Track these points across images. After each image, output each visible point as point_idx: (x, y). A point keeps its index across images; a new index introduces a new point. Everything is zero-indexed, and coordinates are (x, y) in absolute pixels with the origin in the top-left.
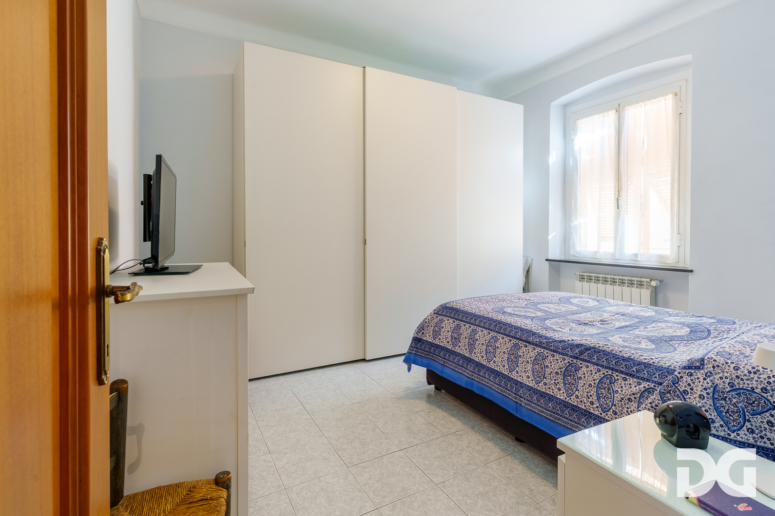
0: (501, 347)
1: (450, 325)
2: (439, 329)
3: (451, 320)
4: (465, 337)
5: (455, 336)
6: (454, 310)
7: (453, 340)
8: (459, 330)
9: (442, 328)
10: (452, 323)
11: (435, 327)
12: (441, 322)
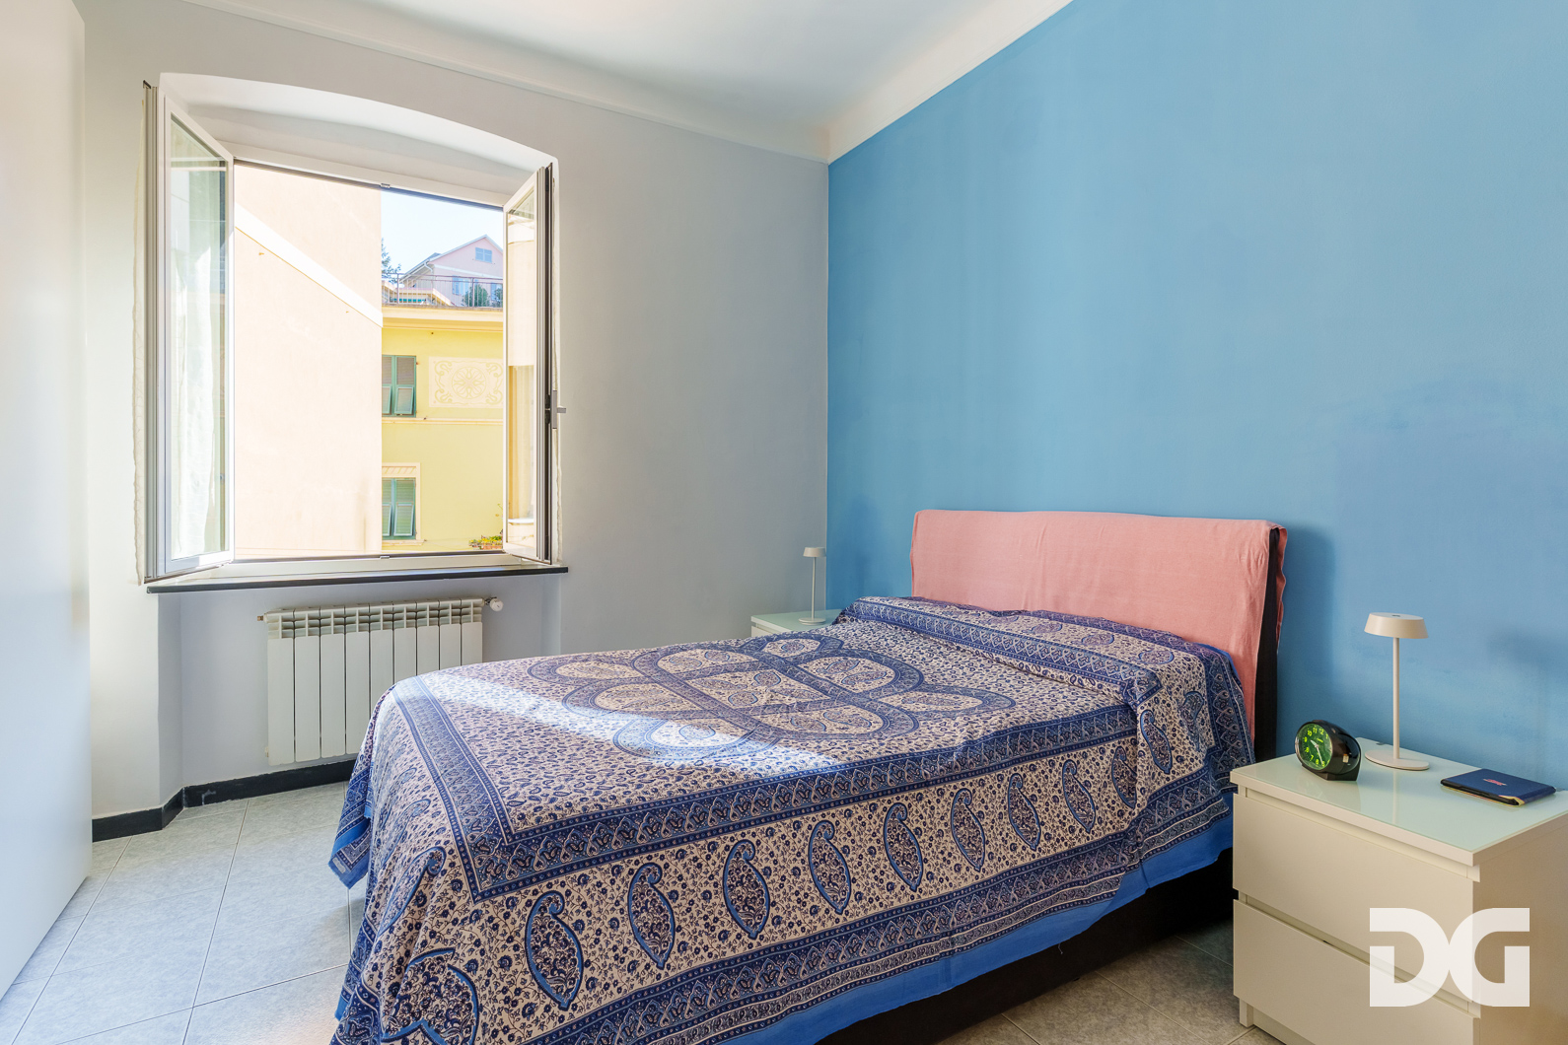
0: (853, 841)
1: (609, 894)
2: (561, 945)
3: (597, 875)
4: (699, 894)
5: (647, 923)
6: (588, 825)
7: (650, 942)
8: (655, 888)
9: (576, 933)
10: (613, 882)
11: (536, 949)
12: (551, 913)
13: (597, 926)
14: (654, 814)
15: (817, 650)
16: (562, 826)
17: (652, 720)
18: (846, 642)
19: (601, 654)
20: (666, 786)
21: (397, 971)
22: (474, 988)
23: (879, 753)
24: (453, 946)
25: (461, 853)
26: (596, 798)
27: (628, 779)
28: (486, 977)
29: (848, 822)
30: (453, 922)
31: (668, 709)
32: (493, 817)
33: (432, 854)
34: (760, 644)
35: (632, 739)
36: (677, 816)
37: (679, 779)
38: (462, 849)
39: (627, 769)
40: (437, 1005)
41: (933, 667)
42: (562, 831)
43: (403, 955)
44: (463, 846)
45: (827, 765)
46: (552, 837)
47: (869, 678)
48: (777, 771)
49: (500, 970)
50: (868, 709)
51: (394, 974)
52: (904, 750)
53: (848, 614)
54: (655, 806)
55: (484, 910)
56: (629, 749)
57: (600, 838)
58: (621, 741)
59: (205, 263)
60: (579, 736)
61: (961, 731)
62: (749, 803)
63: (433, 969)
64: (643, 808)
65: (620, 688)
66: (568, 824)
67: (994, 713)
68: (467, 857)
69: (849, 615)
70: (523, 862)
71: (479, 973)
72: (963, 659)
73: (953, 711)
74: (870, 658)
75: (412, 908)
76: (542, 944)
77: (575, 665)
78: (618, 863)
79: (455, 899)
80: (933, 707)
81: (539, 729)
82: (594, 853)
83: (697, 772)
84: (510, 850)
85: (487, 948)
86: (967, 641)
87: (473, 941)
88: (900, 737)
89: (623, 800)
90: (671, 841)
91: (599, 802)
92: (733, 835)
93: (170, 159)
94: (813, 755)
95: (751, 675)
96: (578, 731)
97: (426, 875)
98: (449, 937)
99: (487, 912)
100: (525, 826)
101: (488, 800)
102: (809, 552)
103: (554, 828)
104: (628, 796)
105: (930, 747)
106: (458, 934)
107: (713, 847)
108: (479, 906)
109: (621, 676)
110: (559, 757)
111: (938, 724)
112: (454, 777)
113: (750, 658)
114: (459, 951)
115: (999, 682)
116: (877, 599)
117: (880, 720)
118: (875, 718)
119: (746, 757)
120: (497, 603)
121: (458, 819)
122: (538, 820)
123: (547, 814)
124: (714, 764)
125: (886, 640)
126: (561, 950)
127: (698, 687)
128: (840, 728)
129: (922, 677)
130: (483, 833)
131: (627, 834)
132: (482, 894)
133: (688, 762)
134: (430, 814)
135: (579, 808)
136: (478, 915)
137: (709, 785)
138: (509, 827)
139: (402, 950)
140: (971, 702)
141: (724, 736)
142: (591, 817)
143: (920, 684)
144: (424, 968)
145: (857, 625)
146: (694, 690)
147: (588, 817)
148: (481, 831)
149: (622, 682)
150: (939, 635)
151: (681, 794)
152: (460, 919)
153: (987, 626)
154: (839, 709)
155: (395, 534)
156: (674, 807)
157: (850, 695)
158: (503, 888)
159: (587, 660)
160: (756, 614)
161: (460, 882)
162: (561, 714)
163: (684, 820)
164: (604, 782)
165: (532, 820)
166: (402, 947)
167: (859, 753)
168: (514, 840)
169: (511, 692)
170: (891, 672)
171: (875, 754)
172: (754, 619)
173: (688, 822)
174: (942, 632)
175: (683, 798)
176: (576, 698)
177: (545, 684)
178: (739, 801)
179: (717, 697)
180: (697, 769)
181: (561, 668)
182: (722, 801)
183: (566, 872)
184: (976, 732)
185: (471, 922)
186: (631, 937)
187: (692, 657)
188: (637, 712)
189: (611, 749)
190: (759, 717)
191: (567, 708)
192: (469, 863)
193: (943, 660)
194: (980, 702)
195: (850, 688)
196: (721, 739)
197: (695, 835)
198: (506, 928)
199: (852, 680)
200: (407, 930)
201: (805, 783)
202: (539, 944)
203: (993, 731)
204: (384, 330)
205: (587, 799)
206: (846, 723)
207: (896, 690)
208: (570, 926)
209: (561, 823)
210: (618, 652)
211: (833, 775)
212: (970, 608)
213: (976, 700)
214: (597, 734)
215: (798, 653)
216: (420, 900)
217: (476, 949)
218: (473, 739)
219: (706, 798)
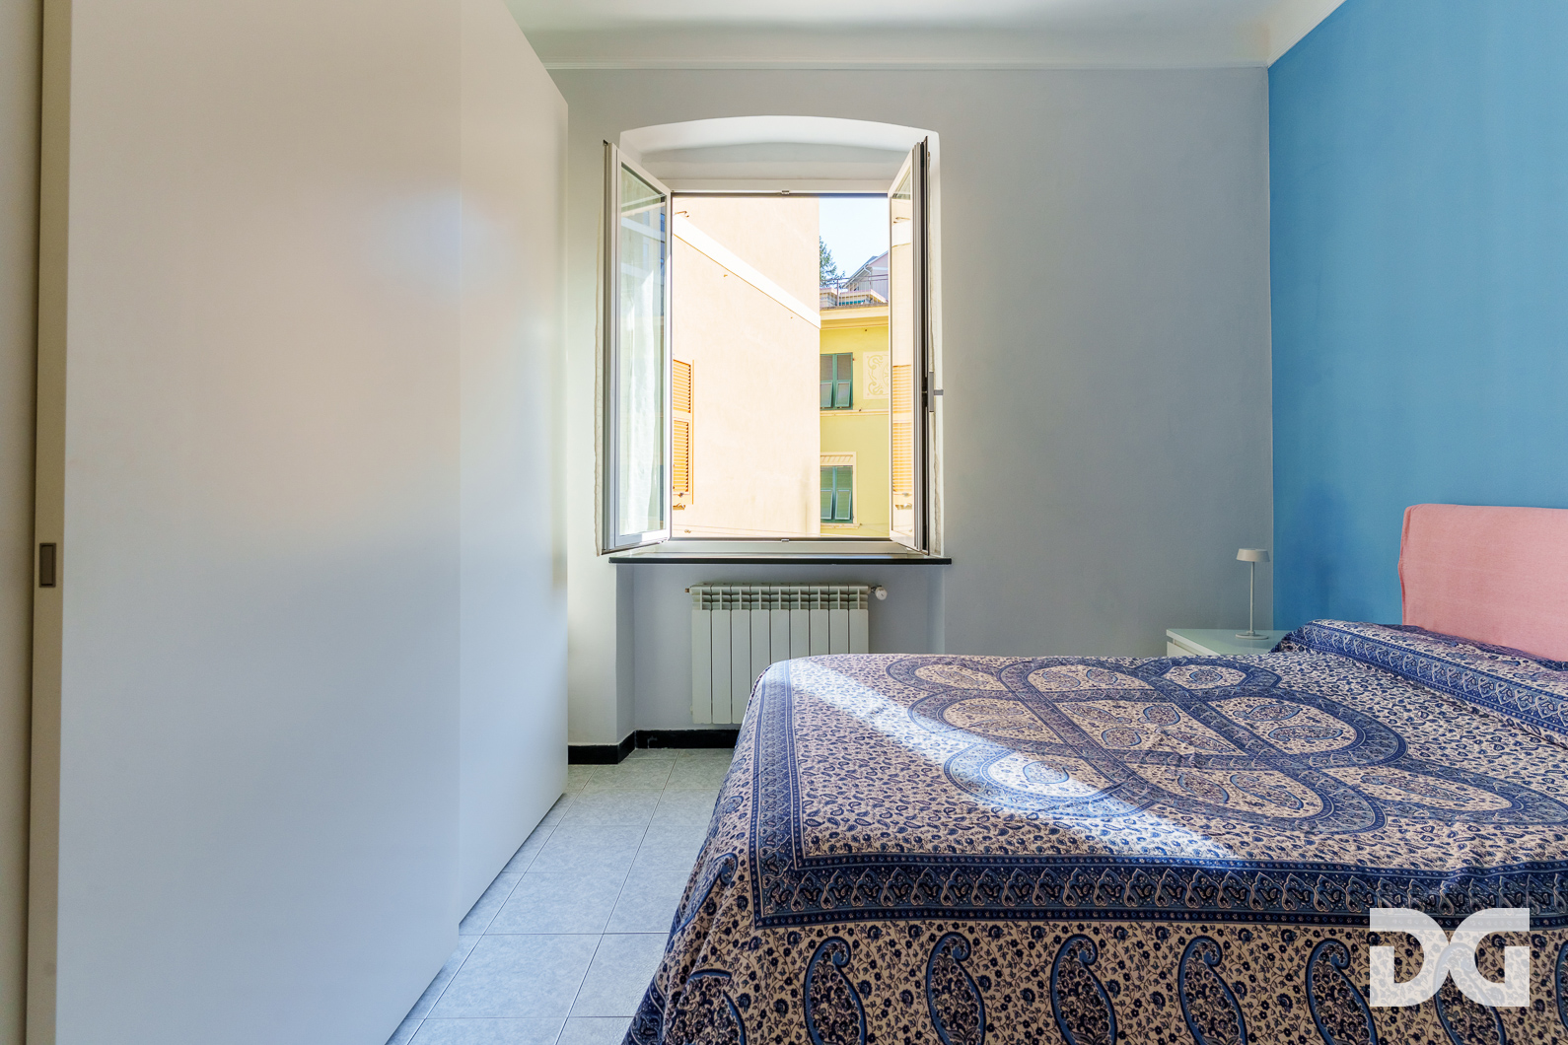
0: (1253, 979)
1: (903, 959)
2: (843, 1006)
3: (892, 931)
4: (1018, 991)
5: (949, 1008)
6: (886, 867)
7: (951, 1034)
8: (961, 966)
9: (861, 996)
10: (909, 945)
11: (815, 1002)
12: (835, 963)
13: (887, 994)
14: (964, 872)
15: (1239, 685)
16: (855, 861)
17: (998, 747)
18: (1286, 678)
19: (967, 657)
20: (985, 838)
21: (681, 979)
22: (743, 1028)
23: (1303, 856)
24: (730, 970)
25: (751, 867)
26: (900, 836)
27: (943, 820)
28: (759, 1018)
29: (1245, 948)
30: (734, 943)
31: (1020, 736)
32: (788, 834)
33: (727, 859)
34: (1162, 668)
35: (966, 768)
36: (993, 881)
37: (1003, 833)
38: (753, 863)
39: (947, 805)
40: (708, 1033)
41: (1426, 734)
42: (856, 868)
43: (688, 964)
44: (755, 859)
45: (1213, 857)
46: (844, 872)
47: (1313, 735)
48: (1137, 849)
49: (775, 1014)
50: (1305, 782)
51: (678, 982)
52: (1349, 858)
53: (1293, 640)
54: (966, 861)
55: (763, 939)
56: (958, 780)
57: (897, 887)
58: (953, 768)
59: (649, 286)
60: (910, 754)
61: (1461, 847)
62: (1092, 887)
63: (710, 990)
64: (952, 861)
65: (976, 701)
66: (863, 861)
67: (1531, 829)
68: (756, 873)
69: (1297, 642)
70: (811, 894)
71: (751, 1011)
72: (1482, 728)
73: (1451, 811)
74: (1319, 707)
75: (702, 914)
76: (822, 997)
77: (937, 667)
78: (917, 923)
79: (738, 918)
80: (1416, 798)
81: (871, 738)
82: (890, 904)
83: (1027, 828)
84: (798, 876)
85: (763, 984)
86: (1492, 702)
87: (749, 972)
88: (1345, 837)
89: (929, 846)
90: (983, 912)
91: (901, 842)
92: (1066, 924)
93: (621, 205)
94: (1196, 837)
95: (1140, 706)
96: (910, 746)
97: (719, 882)
98: (729, 959)
99: (767, 942)
100: (817, 853)
101: (789, 812)
102: (1244, 555)
103: (848, 862)
104: (936, 842)
105: (1396, 862)
106: (737, 959)
107: (1039, 934)
108: (759, 933)
109: (982, 687)
110: (879, 775)
111: (1418, 827)
112: (770, 778)
113: (1143, 684)
114: (735, 978)
115: (1550, 775)
116: (1339, 624)
117: (1319, 802)
118: (1311, 796)
119: (1098, 821)
120: (882, 592)
121: (758, 827)
122: (832, 848)
123: (842, 843)
124: (1051, 822)
125: (1349, 683)
126: (843, 1012)
127: (1068, 713)
128: (1250, 803)
129: (1402, 745)
130: (775, 849)
131: (930, 889)
132: (764, 920)
133: (1021, 812)
134: (738, 814)
135: (877, 844)
136: (756, 944)
137: (1040, 849)
138: (801, 850)
139: (688, 957)
140: (1487, 801)
141: (1079, 785)
142: (889, 859)
143: (1398, 756)
144: (702, 985)
145: (1306, 658)
146: (1062, 716)
147: (885, 857)
148: (773, 846)
149: (981, 695)
150: (1441, 685)
151: (1000, 853)
152: (741, 941)
153: (1529, 682)
154: (1256, 774)
155: (836, 518)
156: (990, 868)
157: (1279, 755)
158: (786, 918)
159: (950, 663)
160: (1172, 627)
161: (746, 900)
162: (901, 723)
163: (1001, 889)
164: (914, 817)
165: (825, 847)
166: (688, 955)
167: (1269, 848)
168: (804, 866)
169: (861, 690)
170: (1350, 732)
171: (1295, 856)
172: (1169, 633)
173: (1006, 892)
174: (1445, 683)
175: (1003, 859)
176: (925, 707)
177: (899, 686)
178: (1078, 880)
179: (1088, 729)
180: (1028, 824)
181: (922, 669)
182: (1054, 874)
183: (855, 919)
184: (1490, 854)
185: (750, 949)
186: (928, 1021)
187: (1070, 674)
188: (984, 735)
189: (938, 777)
190: (1135, 766)
191: (911, 717)
192: (757, 880)
193: (1445, 725)
194: (1506, 804)
195: (1280, 745)
196: (1074, 788)
197: (1014, 912)
198: (786, 967)
199: (1287, 735)
200: (694, 938)
201: (1176, 876)
202: (819, 997)
203: (1525, 859)
204: (822, 332)
205: (888, 835)
206: (1262, 797)
207: (1355, 759)
208: (855, 985)
209: (855, 857)
210: (988, 657)
211: (1221, 874)
212: (1503, 651)
213: (1500, 799)
214: (930, 754)
215: (1211, 685)
216: (710, 907)
217: (750, 982)
218: (803, 738)
219: (1033, 866)
